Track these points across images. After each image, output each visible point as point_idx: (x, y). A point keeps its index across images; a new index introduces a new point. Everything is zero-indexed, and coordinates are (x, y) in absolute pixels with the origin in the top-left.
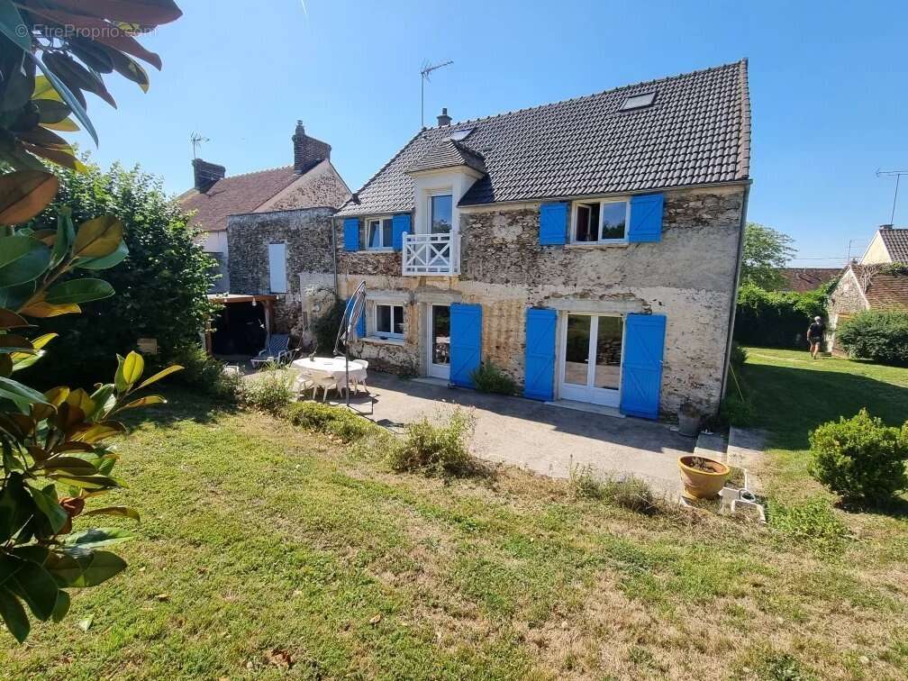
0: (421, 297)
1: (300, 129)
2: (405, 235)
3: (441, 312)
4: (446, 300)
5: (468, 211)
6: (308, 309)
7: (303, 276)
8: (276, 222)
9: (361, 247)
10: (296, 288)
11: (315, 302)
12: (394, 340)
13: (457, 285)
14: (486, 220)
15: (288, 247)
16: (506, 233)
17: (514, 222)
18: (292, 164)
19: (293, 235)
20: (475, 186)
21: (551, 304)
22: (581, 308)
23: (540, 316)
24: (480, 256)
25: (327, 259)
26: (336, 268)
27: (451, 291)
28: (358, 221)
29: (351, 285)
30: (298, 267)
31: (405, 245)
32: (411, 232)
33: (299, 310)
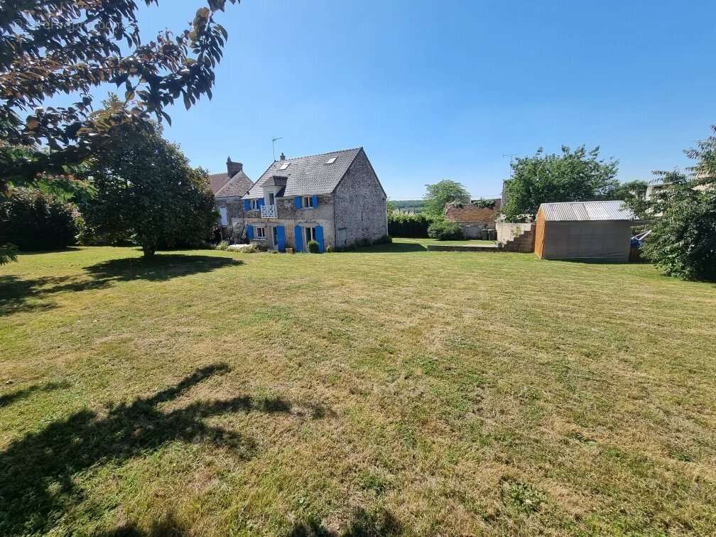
0: (269, 225)
1: (229, 159)
2: (261, 206)
3: (275, 229)
4: (275, 225)
5: (278, 198)
6: (235, 230)
7: (233, 219)
8: (222, 201)
9: (250, 209)
10: (230, 223)
11: (238, 228)
12: (263, 239)
13: (278, 220)
14: (282, 201)
15: (227, 209)
16: (288, 205)
17: (289, 202)
18: (227, 172)
19: (228, 205)
20: (280, 191)
21: (300, 225)
22: (307, 226)
23: (298, 229)
24: (282, 212)
25: (240, 213)
26: (243, 216)
27: (276, 222)
28: (248, 201)
29: (248, 221)
30: (231, 217)
31: (261, 209)
32: (264, 205)
33: (232, 231)
